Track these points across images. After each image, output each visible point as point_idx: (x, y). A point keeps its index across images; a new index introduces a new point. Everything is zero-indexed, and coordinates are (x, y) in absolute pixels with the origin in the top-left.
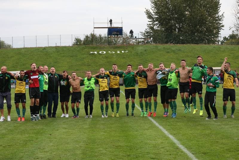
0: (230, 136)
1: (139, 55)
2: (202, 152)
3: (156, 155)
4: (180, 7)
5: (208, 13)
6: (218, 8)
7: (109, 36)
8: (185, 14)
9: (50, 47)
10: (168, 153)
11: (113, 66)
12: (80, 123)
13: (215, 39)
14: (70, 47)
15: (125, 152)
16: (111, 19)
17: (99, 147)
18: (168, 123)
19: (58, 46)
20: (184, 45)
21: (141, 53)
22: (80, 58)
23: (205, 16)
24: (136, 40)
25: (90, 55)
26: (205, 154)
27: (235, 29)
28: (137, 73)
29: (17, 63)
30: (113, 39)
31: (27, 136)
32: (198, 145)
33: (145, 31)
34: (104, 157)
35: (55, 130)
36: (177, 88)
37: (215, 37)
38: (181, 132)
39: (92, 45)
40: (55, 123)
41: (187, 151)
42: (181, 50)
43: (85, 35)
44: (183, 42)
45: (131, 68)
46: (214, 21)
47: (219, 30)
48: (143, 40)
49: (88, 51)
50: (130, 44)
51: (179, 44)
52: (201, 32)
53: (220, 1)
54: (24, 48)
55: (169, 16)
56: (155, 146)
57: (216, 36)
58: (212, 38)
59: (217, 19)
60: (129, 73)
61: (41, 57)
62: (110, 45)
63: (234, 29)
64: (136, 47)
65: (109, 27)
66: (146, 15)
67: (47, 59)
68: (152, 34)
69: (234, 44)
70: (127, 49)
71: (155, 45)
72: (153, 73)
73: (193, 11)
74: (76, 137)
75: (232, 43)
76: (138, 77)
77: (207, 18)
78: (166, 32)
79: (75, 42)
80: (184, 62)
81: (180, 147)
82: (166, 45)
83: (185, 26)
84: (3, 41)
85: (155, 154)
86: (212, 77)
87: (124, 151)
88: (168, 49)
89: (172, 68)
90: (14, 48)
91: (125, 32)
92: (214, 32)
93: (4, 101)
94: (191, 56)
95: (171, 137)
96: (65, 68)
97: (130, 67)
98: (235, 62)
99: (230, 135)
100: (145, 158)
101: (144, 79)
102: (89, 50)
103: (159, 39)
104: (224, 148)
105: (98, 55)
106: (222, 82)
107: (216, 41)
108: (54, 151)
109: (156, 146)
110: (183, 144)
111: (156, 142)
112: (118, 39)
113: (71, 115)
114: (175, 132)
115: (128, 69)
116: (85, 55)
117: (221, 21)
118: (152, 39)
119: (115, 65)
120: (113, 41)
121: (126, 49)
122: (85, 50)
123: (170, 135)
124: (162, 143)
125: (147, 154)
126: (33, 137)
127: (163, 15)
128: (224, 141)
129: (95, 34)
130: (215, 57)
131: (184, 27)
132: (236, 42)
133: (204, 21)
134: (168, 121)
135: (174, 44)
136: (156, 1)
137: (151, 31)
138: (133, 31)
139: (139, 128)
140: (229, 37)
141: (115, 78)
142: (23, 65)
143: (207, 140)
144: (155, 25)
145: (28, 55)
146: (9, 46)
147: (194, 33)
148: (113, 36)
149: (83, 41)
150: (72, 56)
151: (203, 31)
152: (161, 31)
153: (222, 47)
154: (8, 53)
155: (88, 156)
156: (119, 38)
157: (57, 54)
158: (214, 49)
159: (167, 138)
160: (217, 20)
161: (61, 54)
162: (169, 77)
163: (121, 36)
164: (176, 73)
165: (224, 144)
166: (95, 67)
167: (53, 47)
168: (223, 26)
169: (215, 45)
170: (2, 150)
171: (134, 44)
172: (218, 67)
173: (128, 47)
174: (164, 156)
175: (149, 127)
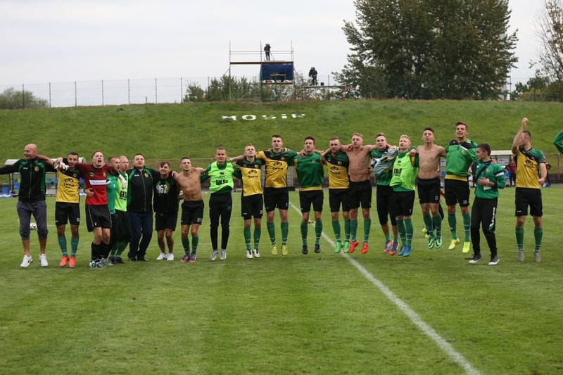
0: (532, 303)
1: (330, 124)
2: (468, 337)
3: (368, 344)
4: (420, 17)
5: (481, 32)
6: (505, 21)
7: (264, 82)
8: (432, 32)
9: (132, 105)
10: (394, 339)
11: (274, 139)
12: (199, 274)
13: (498, 88)
14: (178, 104)
15: (299, 336)
16: (267, 43)
17: (241, 327)
18: (394, 275)
19: (151, 102)
20: (430, 101)
21: (334, 119)
22: (200, 130)
23: (475, 37)
24: (323, 91)
25: (221, 122)
26: (475, 341)
27: (543, 67)
28: (326, 156)
29: (59, 141)
30: (273, 89)
31: (82, 300)
32: (459, 323)
33: (343, 70)
34: (252, 348)
35: (144, 289)
36: (414, 191)
37: (499, 83)
38: (422, 293)
39: (226, 100)
40: (144, 273)
41: (436, 335)
42: (421, 112)
43: (210, 80)
44: (427, 95)
45: (312, 145)
46: (496, 50)
47: (506, 68)
48: (338, 90)
49: (216, 114)
50: (310, 99)
51: (419, 98)
52: (467, 72)
53: (508, 5)
54: (76, 108)
55: (395, 37)
56: (364, 325)
57: (500, 81)
58: (491, 85)
59: (503, 43)
60: (309, 154)
61: (113, 127)
62: (266, 101)
63: (540, 66)
64: (324, 106)
65: (263, 61)
66: (346, 35)
67: (127, 131)
68: (358, 77)
69: (541, 100)
70: (304, 111)
71: (364, 100)
72: (362, 154)
73: (448, 26)
74: (190, 304)
75: (535, 98)
76: (328, 163)
77: (481, 42)
78: (389, 73)
79: (188, 94)
80: (431, 132)
81: (420, 326)
82: (389, 101)
83: (431, 59)
84: (30, 91)
85: (364, 341)
86: (488, 165)
87: (296, 335)
88: (394, 111)
89: (402, 145)
90: (54, 108)
91: (299, 74)
92: (496, 72)
93: (31, 225)
94: (444, 126)
95: (400, 303)
96: (167, 151)
97: (311, 141)
98: (542, 140)
99: (531, 301)
100: (343, 350)
101: (341, 169)
102: (220, 112)
103: (374, 88)
104: (517, 328)
105: (240, 123)
106: (513, 184)
107: (499, 93)
108: (142, 334)
109: (368, 323)
110: (427, 320)
111: (368, 316)
112: (284, 87)
113: (179, 256)
114: (409, 293)
115: (306, 145)
116: (209, 124)
117: (512, 49)
118: (358, 87)
119: (277, 136)
120: (272, 93)
121: (300, 111)
122: (212, 112)
123: (398, 299)
124: (381, 317)
125: (347, 343)
126: (95, 303)
127: (382, 36)
128: (517, 313)
129: (232, 76)
130: (497, 127)
131: (428, 62)
132: (543, 95)
133: (474, 50)
134: (394, 268)
135: (407, 98)
136: (367, 5)
137: (357, 71)
138: (316, 69)
139: (329, 284)
140: (528, 83)
141: (277, 166)
142: (74, 144)
143: (479, 310)
144: (366, 56)
145: (84, 122)
146: (43, 103)
147: (452, 75)
148: (273, 81)
149: (206, 92)
150: (181, 126)
151: (471, 70)
152: (378, 70)
153: (513, 106)
154: (40, 118)
155: (216, 347)
156: (287, 87)
157: (147, 120)
158: (495, 109)
159: (392, 307)
160: (502, 47)
161: (156, 121)
162: (396, 166)
163: (290, 82)
164: (410, 156)
165: (519, 321)
166: (233, 149)
167: (139, 105)
168: (515, 60)
169: (498, 102)
170: (26, 332)
171: (318, 99)
172: (505, 149)
173: (305, 106)
174: (385, 345)
175: (351, 283)
